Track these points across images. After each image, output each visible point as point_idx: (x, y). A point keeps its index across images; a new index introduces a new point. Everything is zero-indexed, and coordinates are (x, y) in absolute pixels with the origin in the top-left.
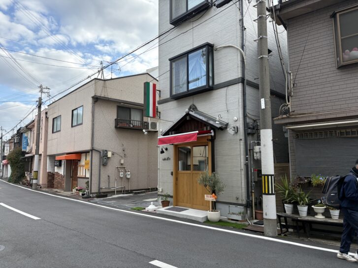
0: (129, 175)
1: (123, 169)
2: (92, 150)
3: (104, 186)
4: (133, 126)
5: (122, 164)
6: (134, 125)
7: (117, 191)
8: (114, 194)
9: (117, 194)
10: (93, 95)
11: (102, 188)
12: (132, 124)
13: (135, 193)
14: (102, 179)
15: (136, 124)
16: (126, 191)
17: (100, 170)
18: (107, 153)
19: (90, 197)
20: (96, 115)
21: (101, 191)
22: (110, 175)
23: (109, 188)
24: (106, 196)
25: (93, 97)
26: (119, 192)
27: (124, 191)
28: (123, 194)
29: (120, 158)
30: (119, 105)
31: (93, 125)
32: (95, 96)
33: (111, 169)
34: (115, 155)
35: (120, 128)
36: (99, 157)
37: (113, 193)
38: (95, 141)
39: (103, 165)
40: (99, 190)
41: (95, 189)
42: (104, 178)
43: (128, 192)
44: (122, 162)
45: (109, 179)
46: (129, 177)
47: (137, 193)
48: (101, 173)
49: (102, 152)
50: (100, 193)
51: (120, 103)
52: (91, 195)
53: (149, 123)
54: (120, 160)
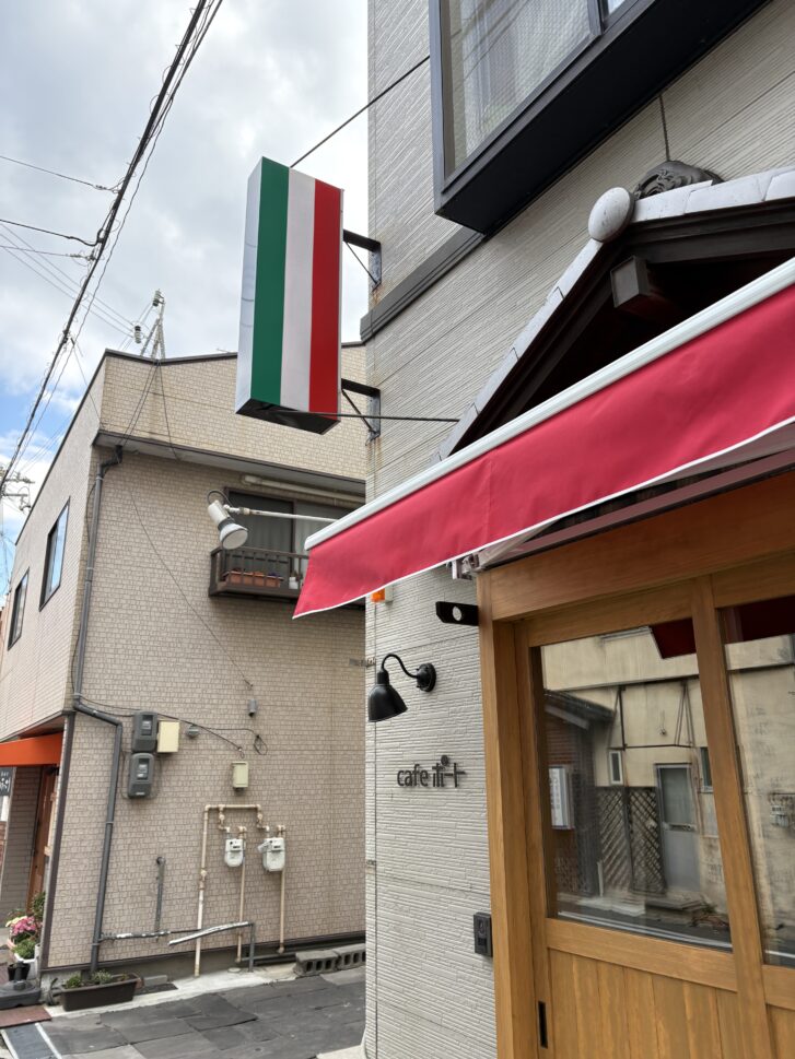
0: (276, 851)
1: (247, 818)
2: (76, 713)
3: (127, 923)
5: (239, 791)
7: (203, 953)
8: (188, 973)
9: (203, 973)
10: (98, 432)
11: (113, 940)
13: (309, 965)
14: (116, 881)
16: (260, 948)
17: (110, 828)
18: (153, 731)
21: (108, 955)
22: (168, 856)
23: (159, 936)
24: (127, 992)
25: (96, 443)
26: (218, 958)
27: (246, 951)
28: (243, 966)
29: (232, 757)
30: (235, 485)
33: (175, 821)
34: (205, 741)
36: (108, 753)
37: (179, 963)
39: (132, 798)
40: (97, 950)
41: (68, 945)
42: (131, 868)
43: (268, 954)
44: (241, 778)
45: (160, 878)
46: (275, 863)
47: (319, 964)
48: (119, 843)
49: (127, 724)
51: (242, 475)
54: (232, 767)
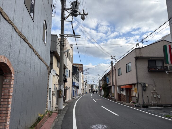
0: (159, 96)
1: (155, 93)
5: (154, 90)
6: (159, 69)
7: (153, 105)
10: (135, 56)
11: (145, 103)
13: (165, 107)
14: (144, 98)
16: (159, 105)
17: (142, 93)
22: (148, 96)
23: (149, 103)
24: (148, 107)
25: (135, 58)
29: (153, 87)
33: (148, 93)
34: (150, 85)
36: (141, 87)
41: (141, 103)
45: (148, 98)
49: (142, 84)
51: (149, 58)
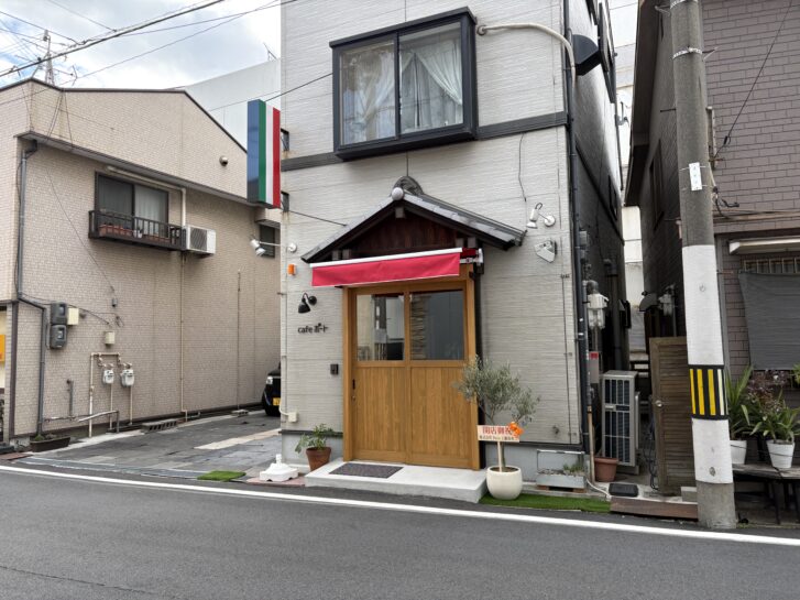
0: (130, 376)
1: (113, 359)
2: (17, 302)
3: (54, 412)
4: (144, 236)
5: (108, 346)
6: (146, 232)
7: (94, 426)
8: (87, 436)
9: (94, 435)
10: (22, 130)
11: (48, 420)
12: (142, 231)
13: (151, 428)
14: (47, 393)
15: (151, 233)
16: (122, 423)
17: (42, 363)
18: (65, 313)
19: (12, 450)
20: (31, 195)
21: (46, 428)
22: (72, 378)
23: (71, 418)
24: (65, 443)
25: (20, 138)
26: (101, 428)
27: (114, 424)
28: (114, 431)
29: (104, 328)
30: (100, 170)
31: (20, 223)
32: (31, 133)
33: (75, 362)
34: (89, 319)
35: (105, 239)
36: (38, 324)
37: (82, 431)
38: (26, 275)
39: (52, 348)
40: (39, 426)
41: (25, 424)
42: (54, 386)
43: (126, 426)
44: (111, 338)
45: (70, 391)
46: (129, 382)
47: (155, 427)
48: (47, 373)
49: (48, 307)
50: (44, 434)
51: (105, 165)
52: (12, 443)
53: (185, 230)
54: (105, 333)
